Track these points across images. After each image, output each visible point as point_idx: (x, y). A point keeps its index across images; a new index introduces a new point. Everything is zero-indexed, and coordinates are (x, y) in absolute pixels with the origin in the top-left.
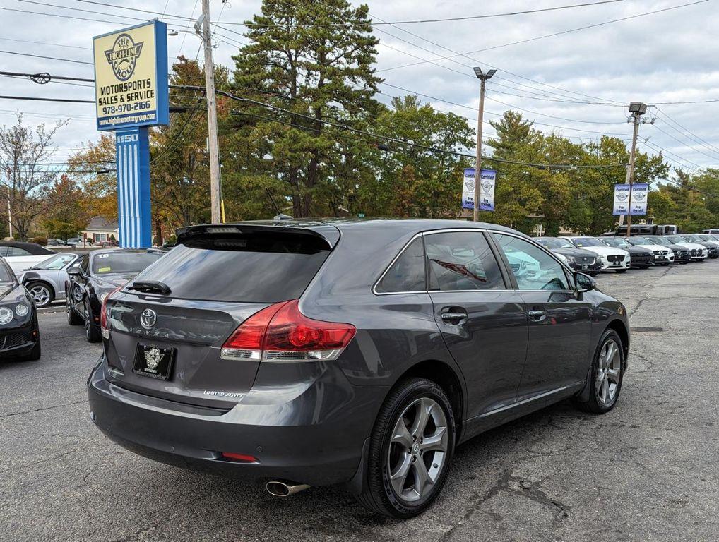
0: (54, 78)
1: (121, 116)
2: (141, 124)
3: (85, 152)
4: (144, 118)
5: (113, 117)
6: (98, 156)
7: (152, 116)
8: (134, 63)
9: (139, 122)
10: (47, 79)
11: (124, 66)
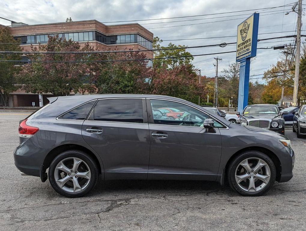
0: (228, 44)
1: (242, 55)
2: (247, 57)
3: (270, 69)
4: (247, 55)
5: (240, 56)
6: (276, 70)
7: (250, 54)
8: (247, 33)
9: (246, 57)
10: (225, 45)
11: (244, 35)
